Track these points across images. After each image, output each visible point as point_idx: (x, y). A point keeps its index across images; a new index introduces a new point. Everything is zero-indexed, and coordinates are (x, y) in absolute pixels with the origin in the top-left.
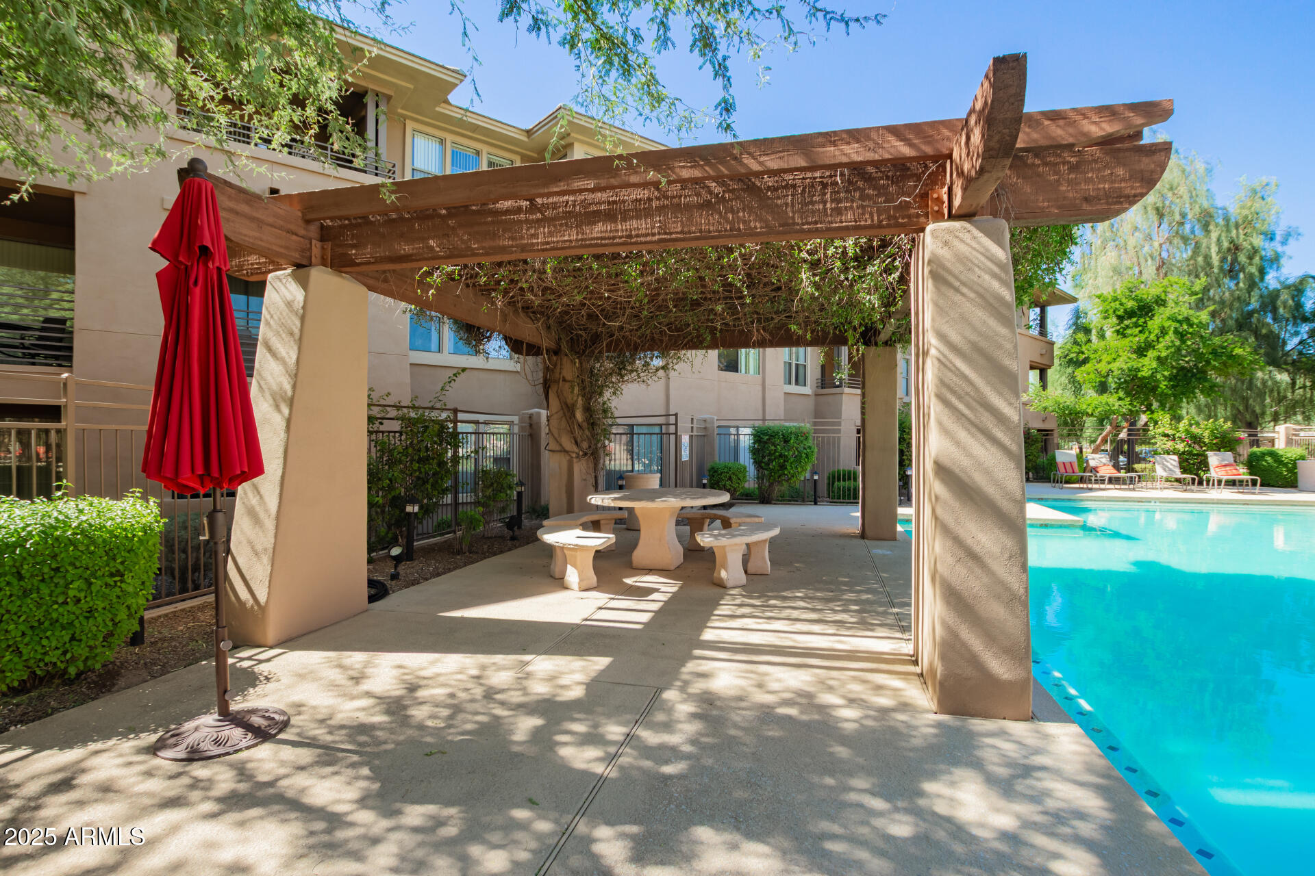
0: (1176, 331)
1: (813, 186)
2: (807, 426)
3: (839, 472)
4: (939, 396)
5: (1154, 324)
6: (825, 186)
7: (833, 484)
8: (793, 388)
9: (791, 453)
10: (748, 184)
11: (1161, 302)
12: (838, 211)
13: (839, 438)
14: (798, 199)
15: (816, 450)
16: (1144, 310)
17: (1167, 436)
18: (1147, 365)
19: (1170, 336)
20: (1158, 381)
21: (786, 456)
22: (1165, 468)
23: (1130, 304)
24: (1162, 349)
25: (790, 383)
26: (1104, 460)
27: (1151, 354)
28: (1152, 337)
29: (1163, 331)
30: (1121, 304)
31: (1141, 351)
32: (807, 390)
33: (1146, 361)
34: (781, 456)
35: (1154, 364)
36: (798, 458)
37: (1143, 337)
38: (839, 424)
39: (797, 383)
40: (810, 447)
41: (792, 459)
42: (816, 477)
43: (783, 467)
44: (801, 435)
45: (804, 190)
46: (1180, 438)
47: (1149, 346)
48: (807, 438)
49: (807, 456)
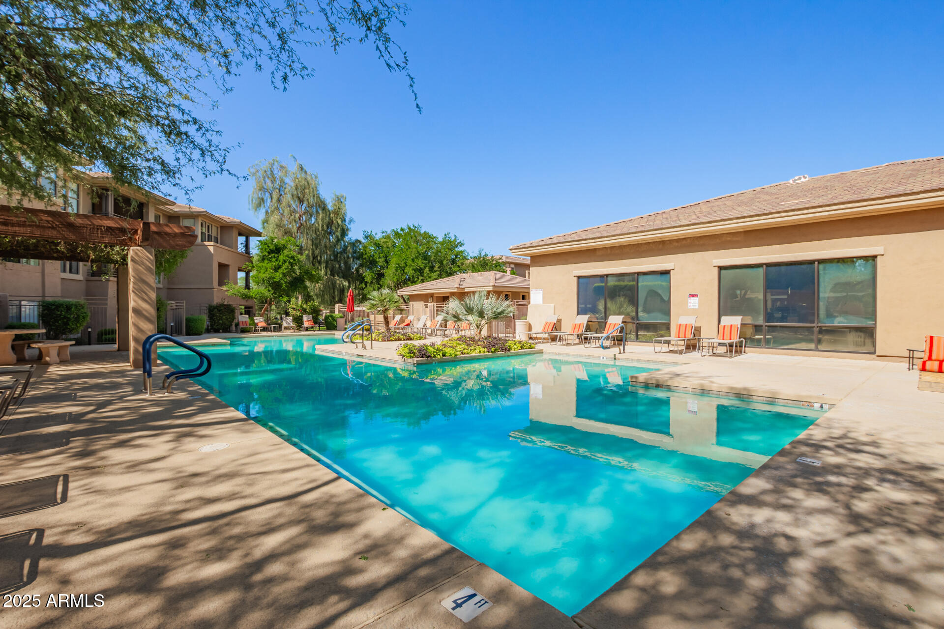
0: (289, 262)
1: (93, 228)
2: (82, 301)
3: (105, 330)
4: (133, 291)
5: (281, 257)
6: (98, 229)
7: (102, 337)
8: (67, 275)
9: (72, 316)
10: (71, 226)
11: (284, 247)
12: (103, 237)
13: (106, 308)
14: (88, 231)
15: (90, 314)
16: (278, 250)
17: (293, 308)
18: (278, 276)
19: (287, 264)
20: (282, 284)
21: (69, 318)
22: (287, 322)
23: (272, 247)
24: (284, 269)
25: (64, 271)
26: (261, 320)
27: (280, 271)
28: (280, 264)
29: (285, 261)
30: (268, 246)
31: (276, 269)
32: (79, 277)
33: (277, 274)
34: (65, 317)
35: (281, 276)
36: (77, 319)
37: (277, 263)
38: (106, 300)
39: (71, 272)
40: (85, 313)
41: (73, 319)
42: (90, 330)
43: (67, 324)
44: (78, 306)
45: (90, 230)
46: (299, 310)
47: (279, 267)
48: (83, 308)
49: (84, 318)
